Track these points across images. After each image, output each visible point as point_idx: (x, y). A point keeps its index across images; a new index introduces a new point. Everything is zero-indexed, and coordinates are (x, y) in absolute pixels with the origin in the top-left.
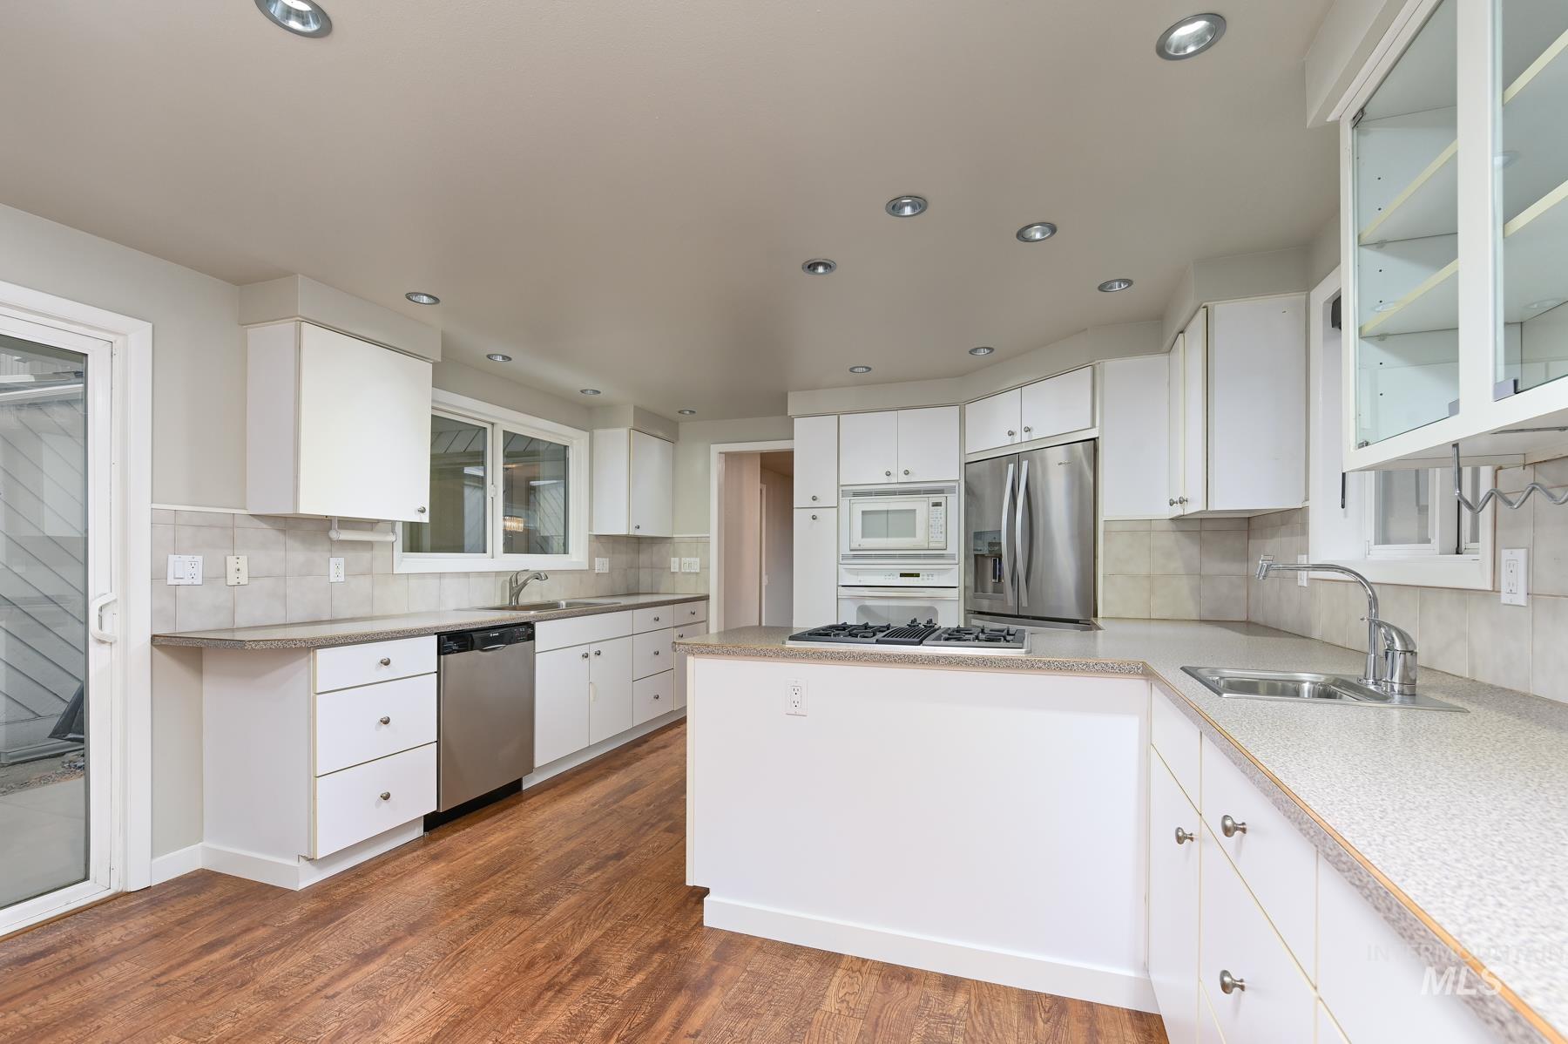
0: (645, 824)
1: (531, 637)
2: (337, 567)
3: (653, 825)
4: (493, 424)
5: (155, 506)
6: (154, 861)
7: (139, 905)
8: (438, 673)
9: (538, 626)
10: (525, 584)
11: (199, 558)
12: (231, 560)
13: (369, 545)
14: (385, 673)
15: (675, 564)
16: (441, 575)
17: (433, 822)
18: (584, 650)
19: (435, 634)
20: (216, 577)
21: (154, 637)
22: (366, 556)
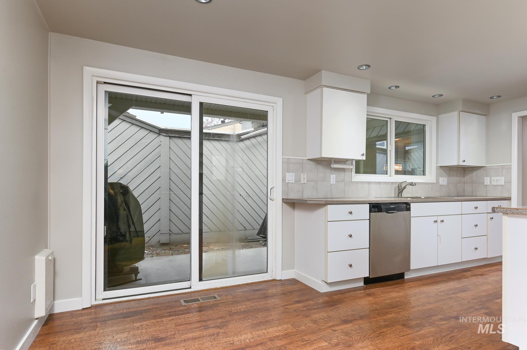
0: (472, 308)
1: (409, 209)
2: (333, 178)
3: (476, 309)
4: (390, 119)
5: (283, 157)
6: (283, 272)
7: (279, 284)
8: (370, 220)
9: (412, 205)
10: (405, 188)
11: (294, 174)
12: (302, 174)
13: (343, 170)
14: (350, 217)
15: (487, 181)
16: (369, 183)
17: (367, 281)
18: (435, 218)
19: (369, 204)
20: (298, 181)
21: (283, 199)
22: (342, 174)
